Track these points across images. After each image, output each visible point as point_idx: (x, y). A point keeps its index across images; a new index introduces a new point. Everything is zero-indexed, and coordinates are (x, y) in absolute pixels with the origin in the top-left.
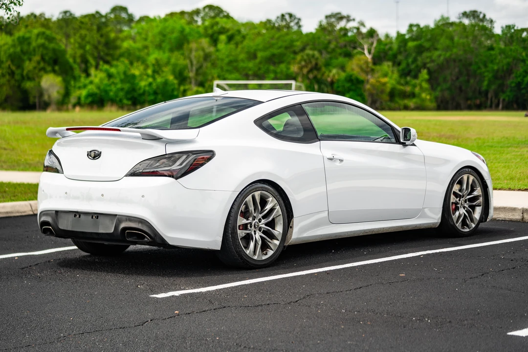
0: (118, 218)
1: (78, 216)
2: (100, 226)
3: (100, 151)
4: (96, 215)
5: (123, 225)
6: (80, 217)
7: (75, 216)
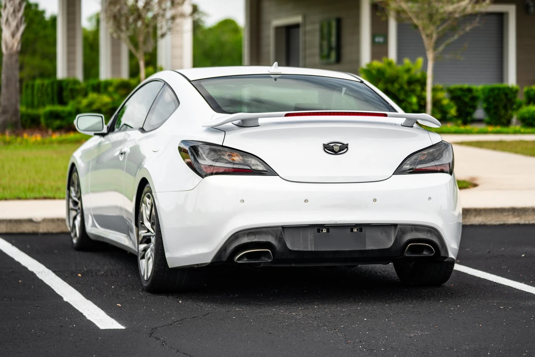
0: (400, 229)
1: (325, 231)
2: (367, 240)
3: (345, 143)
4: (358, 228)
5: (409, 237)
6: (328, 231)
7: (319, 231)
